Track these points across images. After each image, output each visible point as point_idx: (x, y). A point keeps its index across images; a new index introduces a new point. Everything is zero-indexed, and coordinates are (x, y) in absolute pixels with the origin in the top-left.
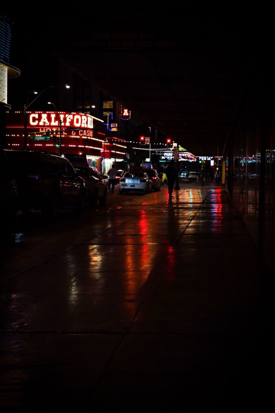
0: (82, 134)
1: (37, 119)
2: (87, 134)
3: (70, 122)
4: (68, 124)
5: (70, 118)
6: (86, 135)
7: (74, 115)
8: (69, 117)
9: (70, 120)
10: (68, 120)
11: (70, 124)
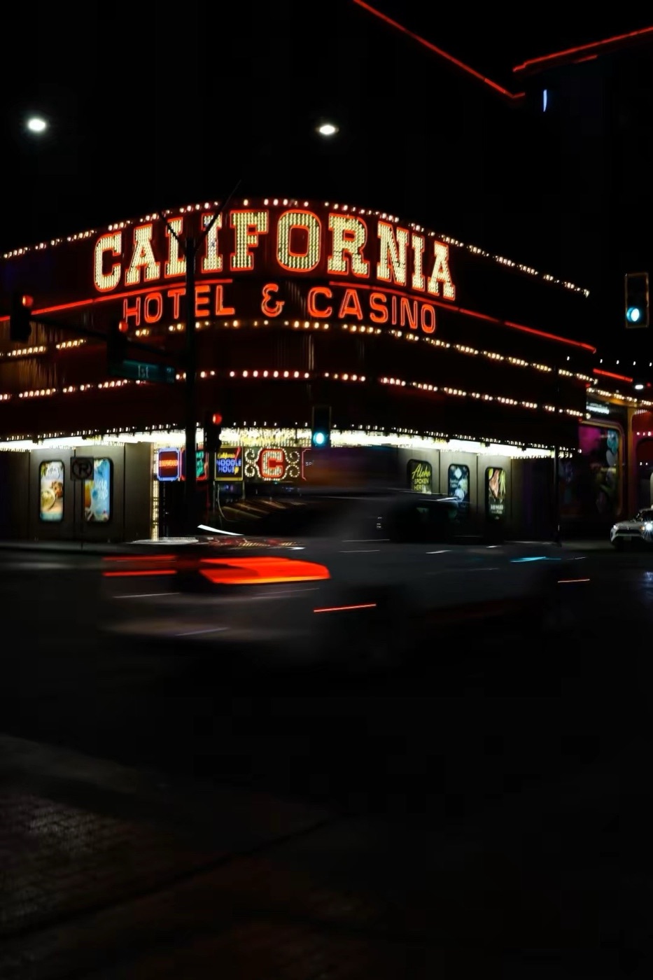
0: (330, 309)
1: (117, 260)
2: (366, 309)
3: (251, 249)
4: (243, 260)
5: (252, 230)
6: (360, 317)
7: (275, 214)
8: (249, 223)
9: (254, 241)
10: (245, 241)
11: (257, 261)
